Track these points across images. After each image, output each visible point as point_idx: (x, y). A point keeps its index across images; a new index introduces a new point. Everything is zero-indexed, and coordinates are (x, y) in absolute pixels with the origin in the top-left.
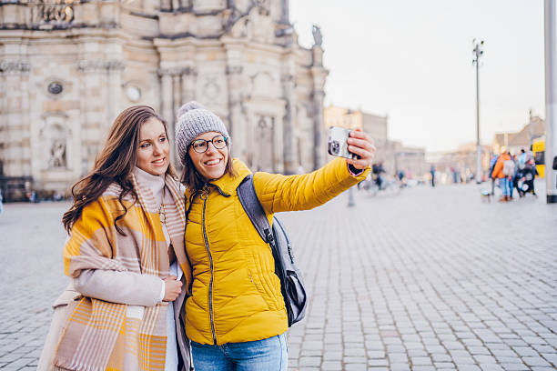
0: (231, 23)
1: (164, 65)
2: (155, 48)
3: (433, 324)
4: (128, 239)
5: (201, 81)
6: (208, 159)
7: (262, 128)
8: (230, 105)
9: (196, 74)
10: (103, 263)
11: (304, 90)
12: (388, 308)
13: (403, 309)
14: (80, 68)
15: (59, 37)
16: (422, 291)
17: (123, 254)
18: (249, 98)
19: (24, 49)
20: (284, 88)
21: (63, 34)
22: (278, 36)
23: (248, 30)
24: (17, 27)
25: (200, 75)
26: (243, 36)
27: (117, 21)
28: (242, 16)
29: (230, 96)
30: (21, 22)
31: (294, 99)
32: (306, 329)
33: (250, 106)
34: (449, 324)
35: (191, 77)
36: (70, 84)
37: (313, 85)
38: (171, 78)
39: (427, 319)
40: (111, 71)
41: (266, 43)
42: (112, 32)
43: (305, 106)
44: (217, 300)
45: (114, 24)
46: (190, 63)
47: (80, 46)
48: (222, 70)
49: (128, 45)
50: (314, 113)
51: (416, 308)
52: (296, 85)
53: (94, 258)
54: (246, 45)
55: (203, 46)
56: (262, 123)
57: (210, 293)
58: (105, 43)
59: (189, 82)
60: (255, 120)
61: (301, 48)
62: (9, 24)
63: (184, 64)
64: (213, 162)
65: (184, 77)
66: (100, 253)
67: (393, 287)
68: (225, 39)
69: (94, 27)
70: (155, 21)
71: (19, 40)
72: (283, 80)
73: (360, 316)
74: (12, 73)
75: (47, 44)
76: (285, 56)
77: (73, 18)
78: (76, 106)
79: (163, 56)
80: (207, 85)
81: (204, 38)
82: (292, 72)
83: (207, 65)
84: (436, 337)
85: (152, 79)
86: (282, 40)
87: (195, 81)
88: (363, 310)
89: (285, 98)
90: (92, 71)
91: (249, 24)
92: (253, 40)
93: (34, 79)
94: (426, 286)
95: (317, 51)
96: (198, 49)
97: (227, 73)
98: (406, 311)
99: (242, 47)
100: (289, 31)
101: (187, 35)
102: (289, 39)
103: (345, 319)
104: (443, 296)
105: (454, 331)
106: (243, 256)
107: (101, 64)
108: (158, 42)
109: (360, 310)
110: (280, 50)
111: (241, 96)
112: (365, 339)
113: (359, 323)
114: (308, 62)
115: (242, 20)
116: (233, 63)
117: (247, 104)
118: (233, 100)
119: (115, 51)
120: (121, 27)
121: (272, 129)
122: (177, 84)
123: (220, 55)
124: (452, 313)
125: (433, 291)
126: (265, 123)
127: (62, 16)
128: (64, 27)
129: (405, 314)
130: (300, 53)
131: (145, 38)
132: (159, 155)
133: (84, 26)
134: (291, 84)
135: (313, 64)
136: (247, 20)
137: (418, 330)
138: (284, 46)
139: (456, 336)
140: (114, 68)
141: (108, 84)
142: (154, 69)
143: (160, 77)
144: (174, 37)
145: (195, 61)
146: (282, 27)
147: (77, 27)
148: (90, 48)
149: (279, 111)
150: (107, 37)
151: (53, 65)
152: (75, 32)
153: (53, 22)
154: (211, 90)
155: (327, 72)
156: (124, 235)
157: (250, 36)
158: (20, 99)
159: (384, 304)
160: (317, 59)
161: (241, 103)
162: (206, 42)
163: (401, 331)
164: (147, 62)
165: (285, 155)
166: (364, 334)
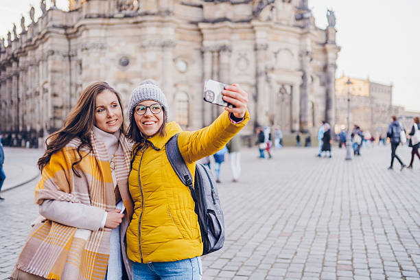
0: (260, 10)
1: (206, 43)
2: (199, 30)
3: (385, 263)
4: (82, 180)
5: (235, 56)
6: (146, 120)
7: (283, 94)
8: (257, 75)
9: (230, 51)
10: (59, 196)
11: (319, 63)
12: (351, 246)
13: (364, 248)
14: (143, 47)
15: (128, 23)
16: (386, 233)
17: (78, 190)
18: (273, 69)
19: (102, 33)
20: (301, 61)
21: (131, 20)
22: (297, 19)
23: (274, 15)
24: (99, 16)
25: (234, 51)
26: (269, 19)
27: (171, 9)
28: (268, 4)
29: (257, 68)
30: (101, 12)
31: (310, 70)
32: (277, 258)
33: (273, 76)
34: (399, 263)
35: (227, 53)
36: (135, 59)
37: (326, 59)
38: (211, 54)
39: (381, 258)
40: (165, 48)
41: (288, 25)
42: (167, 18)
43: (319, 76)
44: (144, 228)
45: (168, 12)
46: (226, 42)
47: (143, 29)
48: (251, 47)
49: (179, 28)
50: (327, 82)
51: (376, 248)
52: (311, 60)
53: (53, 192)
54: (271, 27)
55: (237, 28)
56: (282, 90)
57: (140, 223)
58: (162, 26)
59: (225, 57)
60: (277, 88)
61: (316, 29)
62: (93, 14)
63: (221, 43)
64: (148, 123)
65: (221, 53)
66: (59, 188)
67: (362, 229)
68: (254, 23)
69: (153, 14)
70: (199, 9)
71: (100, 26)
72: (300, 55)
73: (325, 251)
74: (94, 50)
75: (120, 28)
76: (302, 36)
77: (138, 9)
78: (138, 75)
79: (206, 36)
80: (239, 60)
81: (237, 22)
82: (309, 49)
83: (240, 43)
84: (384, 274)
85: (196, 55)
86: (301, 23)
87: (230, 56)
88: (329, 246)
89: (302, 70)
90: (151, 48)
91: (274, 10)
92: (277, 23)
93: (109, 55)
94: (390, 230)
95: (331, 31)
96: (232, 30)
97: (256, 49)
98: (366, 250)
99: (267, 28)
100: (307, 15)
101: (225, 19)
102: (307, 21)
103: (311, 253)
104: (402, 240)
105: (401, 269)
106: (165, 196)
107: (157, 43)
108: (201, 26)
109: (327, 246)
110: (299, 30)
111: (266, 68)
112: (322, 270)
113: (322, 257)
114: (323, 41)
115: (269, 7)
116: (260, 41)
117: (270, 75)
118: (259, 71)
119: (169, 33)
120: (174, 14)
121: (291, 95)
122: (216, 59)
123: (250, 36)
124: (406, 254)
125: (396, 235)
126: (285, 90)
127: (131, 7)
128: (132, 15)
129: (365, 252)
130: (315, 33)
131: (192, 23)
132: (110, 117)
133: (146, 14)
134: (308, 58)
135: (327, 42)
136: (273, 7)
137: (370, 265)
138: (302, 28)
139: (402, 274)
140: (167, 46)
141: (163, 59)
142: (198, 46)
143: (203, 53)
144: (215, 22)
145: (230, 40)
146: (302, 12)
147: (141, 15)
148: (151, 31)
149: (297, 81)
150: (163, 22)
151: (123, 44)
152: (140, 19)
153: (124, 12)
154: (242, 63)
155: (339, 49)
156: (79, 177)
157: (275, 19)
158: (99, 70)
159: (350, 242)
160: (331, 38)
161: (266, 73)
162: (240, 25)
163: (355, 266)
164: (193, 41)
165: (300, 117)
166: (323, 266)
